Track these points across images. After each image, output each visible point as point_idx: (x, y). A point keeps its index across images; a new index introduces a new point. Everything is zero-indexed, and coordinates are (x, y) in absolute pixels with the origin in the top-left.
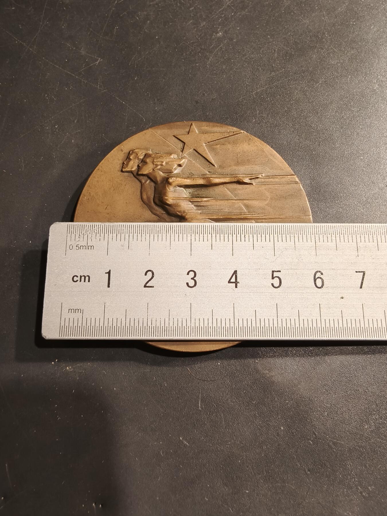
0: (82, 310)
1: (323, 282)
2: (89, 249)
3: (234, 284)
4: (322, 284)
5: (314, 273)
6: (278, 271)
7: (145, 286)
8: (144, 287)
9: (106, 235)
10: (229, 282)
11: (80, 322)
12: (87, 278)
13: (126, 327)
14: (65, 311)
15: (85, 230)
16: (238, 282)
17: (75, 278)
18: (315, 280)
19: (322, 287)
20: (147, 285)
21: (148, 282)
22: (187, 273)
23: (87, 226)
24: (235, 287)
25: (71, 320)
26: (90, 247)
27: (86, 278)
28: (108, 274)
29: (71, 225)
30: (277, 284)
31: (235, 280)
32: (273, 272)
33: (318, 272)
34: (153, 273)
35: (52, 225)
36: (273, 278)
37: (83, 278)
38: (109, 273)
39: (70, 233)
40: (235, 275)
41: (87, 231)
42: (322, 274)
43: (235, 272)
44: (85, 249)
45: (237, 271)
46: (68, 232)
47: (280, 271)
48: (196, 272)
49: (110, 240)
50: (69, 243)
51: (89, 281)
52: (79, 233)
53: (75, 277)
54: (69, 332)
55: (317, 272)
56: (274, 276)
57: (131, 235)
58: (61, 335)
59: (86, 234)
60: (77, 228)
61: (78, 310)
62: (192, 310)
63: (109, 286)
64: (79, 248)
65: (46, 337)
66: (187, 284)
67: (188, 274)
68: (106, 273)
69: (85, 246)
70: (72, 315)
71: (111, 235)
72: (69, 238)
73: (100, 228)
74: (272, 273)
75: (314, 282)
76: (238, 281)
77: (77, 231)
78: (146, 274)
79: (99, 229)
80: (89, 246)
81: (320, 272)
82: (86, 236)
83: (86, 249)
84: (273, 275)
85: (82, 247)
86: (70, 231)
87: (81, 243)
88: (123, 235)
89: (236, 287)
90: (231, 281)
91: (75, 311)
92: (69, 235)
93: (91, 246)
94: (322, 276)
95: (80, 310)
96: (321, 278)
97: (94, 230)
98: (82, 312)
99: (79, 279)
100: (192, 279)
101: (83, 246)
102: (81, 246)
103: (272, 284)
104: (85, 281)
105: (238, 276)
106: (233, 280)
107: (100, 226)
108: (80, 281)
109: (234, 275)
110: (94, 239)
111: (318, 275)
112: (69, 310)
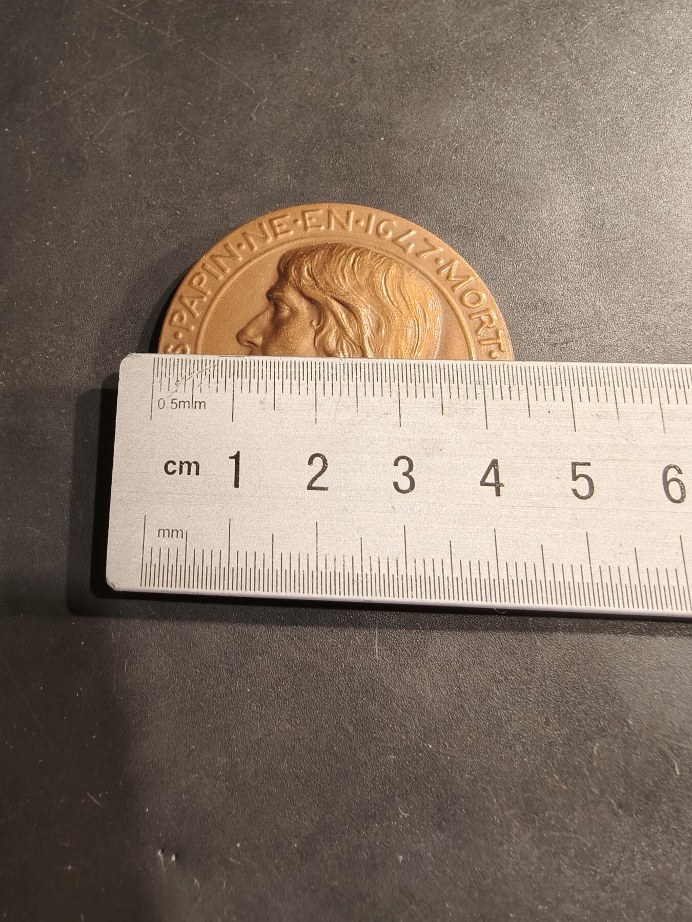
0: (184, 532)
1: (683, 489)
2: (195, 408)
3: (494, 488)
4: (682, 493)
5: (663, 469)
6: (584, 464)
7: (310, 487)
8: (308, 489)
9: (229, 381)
10: (483, 483)
11: (182, 558)
12: (194, 467)
13: (275, 572)
14: (152, 532)
15: (188, 370)
16: (502, 485)
17: (171, 468)
18: (666, 484)
19: (683, 500)
20: (314, 485)
21: (316, 479)
22: (393, 463)
23: (192, 363)
24: (495, 493)
25: (164, 552)
26: (198, 404)
27: (192, 467)
28: (234, 460)
29: (160, 360)
30: (584, 491)
31: (496, 480)
32: (574, 464)
33: (672, 467)
34: (325, 461)
35: (125, 359)
36: (575, 478)
37: (185, 467)
38: (237, 457)
39: (160, 374)
40: (495, 469)
41: (192, 371)
42: (680, 471)
43: (494, 463)
44: (189, 407)
45: (497, 460)
46: (156, 372)
47: (589, 464)
48: (413, 461)
49: (237, 390)
50: (158, 395)
51: (197, 473)
52: (175, 376)
53: (170, 465)
54: (161, 578)
55: (669, 467)
56: (577, 475)
57: (278, 382)
58: (143, 583)
59: (189, 378)
60: (172, 366)
61: (178, 532)
62: (407, 540)
63: (237, 485)
64: (177, 405)
65: (114, 586)
66: (396, 485)
67: (396, 464)
68: (230, 458)
69: (189, 402)
70: (165, 542)
71: (238, 381)
72: (157, 385)
73: (216, 367)
74: (572, 467)
75: (665, 488)
76: (500, 482)
77: (172, 371)
78: (310, 462)
79: (214, 367)
80: (196, 402)
81: (675, 467)
82: (189, 382)
83: (191, 407)
84: (574, 471)
85: (182, 403)
86: (160, 372)
87: (180, 396)
88: (262, 382)
89: (498, 494)
90: (486, 481)
91: (172, 533)
92: (157, 379)
93: (200, 403)
94: (679, 477)
95: (180, 533)
96: (678, 480)
97: (206, 369)
98: (184, 536)
99: (177, 467)
100: (405, 474)
101: (184, 403)
102: (180, 402)
103: (575, 491)
104: (189, 474)
105: (500, 470)
106: (491, 479)
107: (216, 363)
108: (181, 472)
109: (493, 468)
110: (205, 388)
111: (672, 473)
112: (159, 531)
